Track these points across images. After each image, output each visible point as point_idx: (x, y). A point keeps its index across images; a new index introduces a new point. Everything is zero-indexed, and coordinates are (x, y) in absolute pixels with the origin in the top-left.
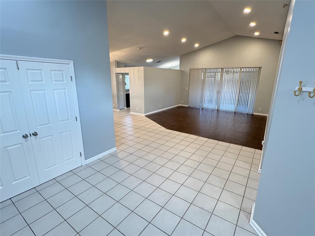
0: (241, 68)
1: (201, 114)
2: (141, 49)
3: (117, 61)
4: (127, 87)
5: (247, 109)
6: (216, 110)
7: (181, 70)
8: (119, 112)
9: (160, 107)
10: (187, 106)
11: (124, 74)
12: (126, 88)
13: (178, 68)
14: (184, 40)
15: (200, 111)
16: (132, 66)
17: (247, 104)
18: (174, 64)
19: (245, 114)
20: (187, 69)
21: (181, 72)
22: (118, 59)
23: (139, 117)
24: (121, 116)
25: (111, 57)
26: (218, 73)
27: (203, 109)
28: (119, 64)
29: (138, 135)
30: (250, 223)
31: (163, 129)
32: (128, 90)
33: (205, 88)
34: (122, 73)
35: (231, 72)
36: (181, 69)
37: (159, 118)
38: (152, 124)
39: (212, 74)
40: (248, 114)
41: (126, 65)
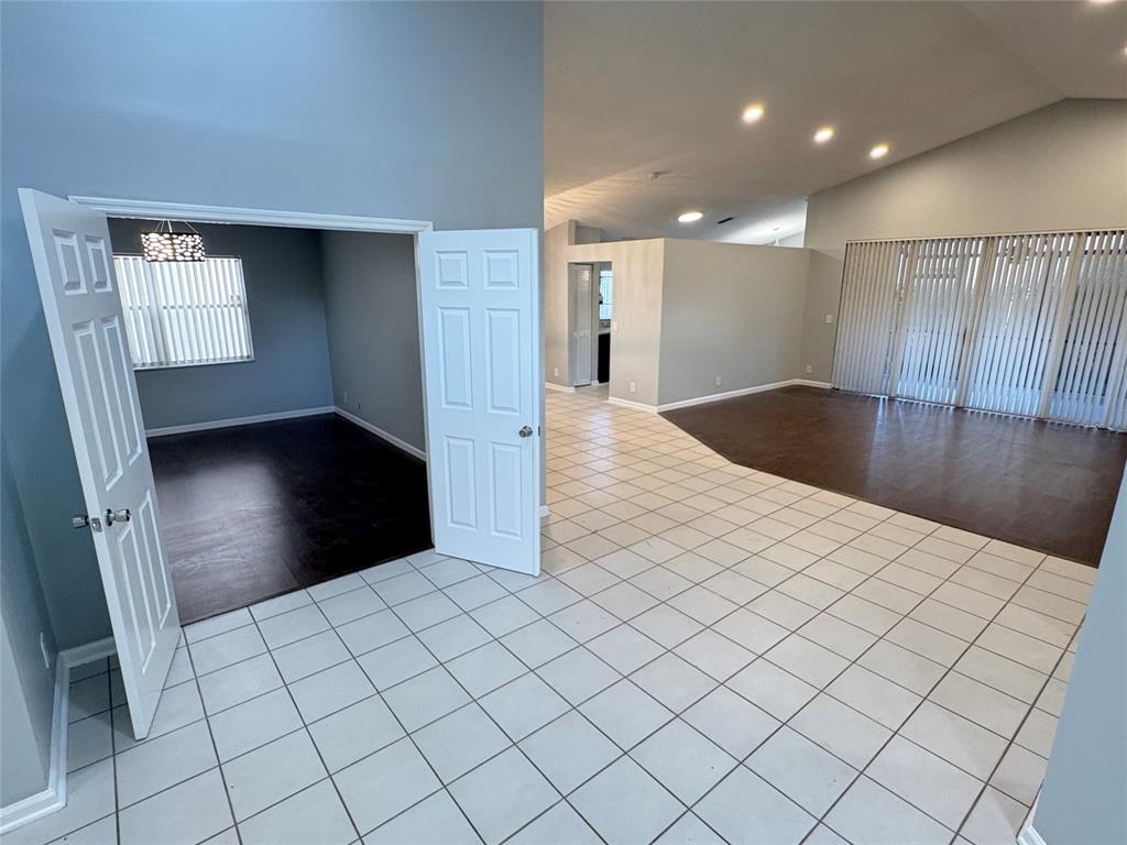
0: (1080, 234)
1: (883, 420)
2: (660, 177)
3: (576, 222)
4: (605, 312)
5: (1102, 410)
6: (952, 408)
7: (812, 250)
8: (572, 395)
9: (718, 383)
10: (828, 386)
11: (597, 268)
12: (603, 316)
13: (800, 243)
14: (824, 135)
15: (878, 407)
16: (624, 239)
17: (1104, 390)
18: (785, 228)
19: (1090, 429)
20: (834, 245)
21: (812, 258)
22: (577, 214)
23: (640, 416)
24: (577, 407)
25: (548, 212)
26: (971, 259)
27: (891, 400)
28: (582, 232)
29: (623, 474)
30: (1021, 838)
31: (720, 461)
32: (606, 324)
33: (905, 318)
34: (592, 264)
35: (1031, 252)
36: (810, 247)
37: (708, 425)
38: (682, 444)
39: (941, 262)
40: (1103, 430)
41: (604, 236)
